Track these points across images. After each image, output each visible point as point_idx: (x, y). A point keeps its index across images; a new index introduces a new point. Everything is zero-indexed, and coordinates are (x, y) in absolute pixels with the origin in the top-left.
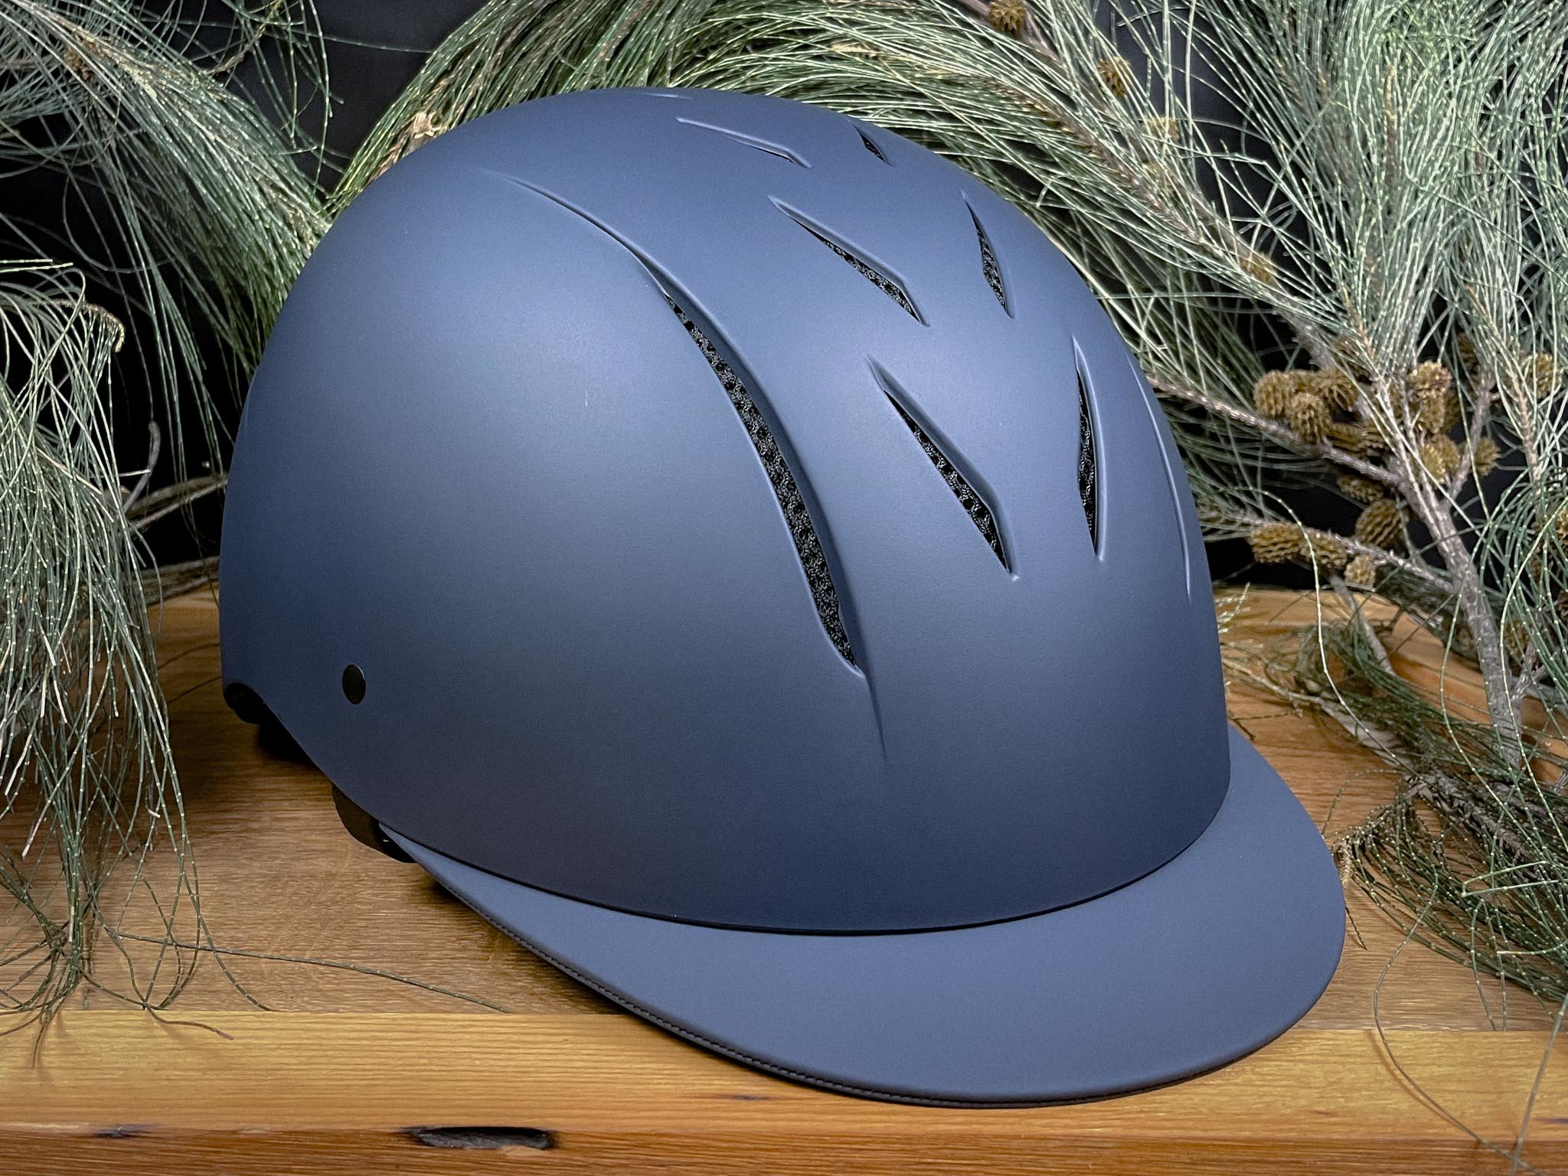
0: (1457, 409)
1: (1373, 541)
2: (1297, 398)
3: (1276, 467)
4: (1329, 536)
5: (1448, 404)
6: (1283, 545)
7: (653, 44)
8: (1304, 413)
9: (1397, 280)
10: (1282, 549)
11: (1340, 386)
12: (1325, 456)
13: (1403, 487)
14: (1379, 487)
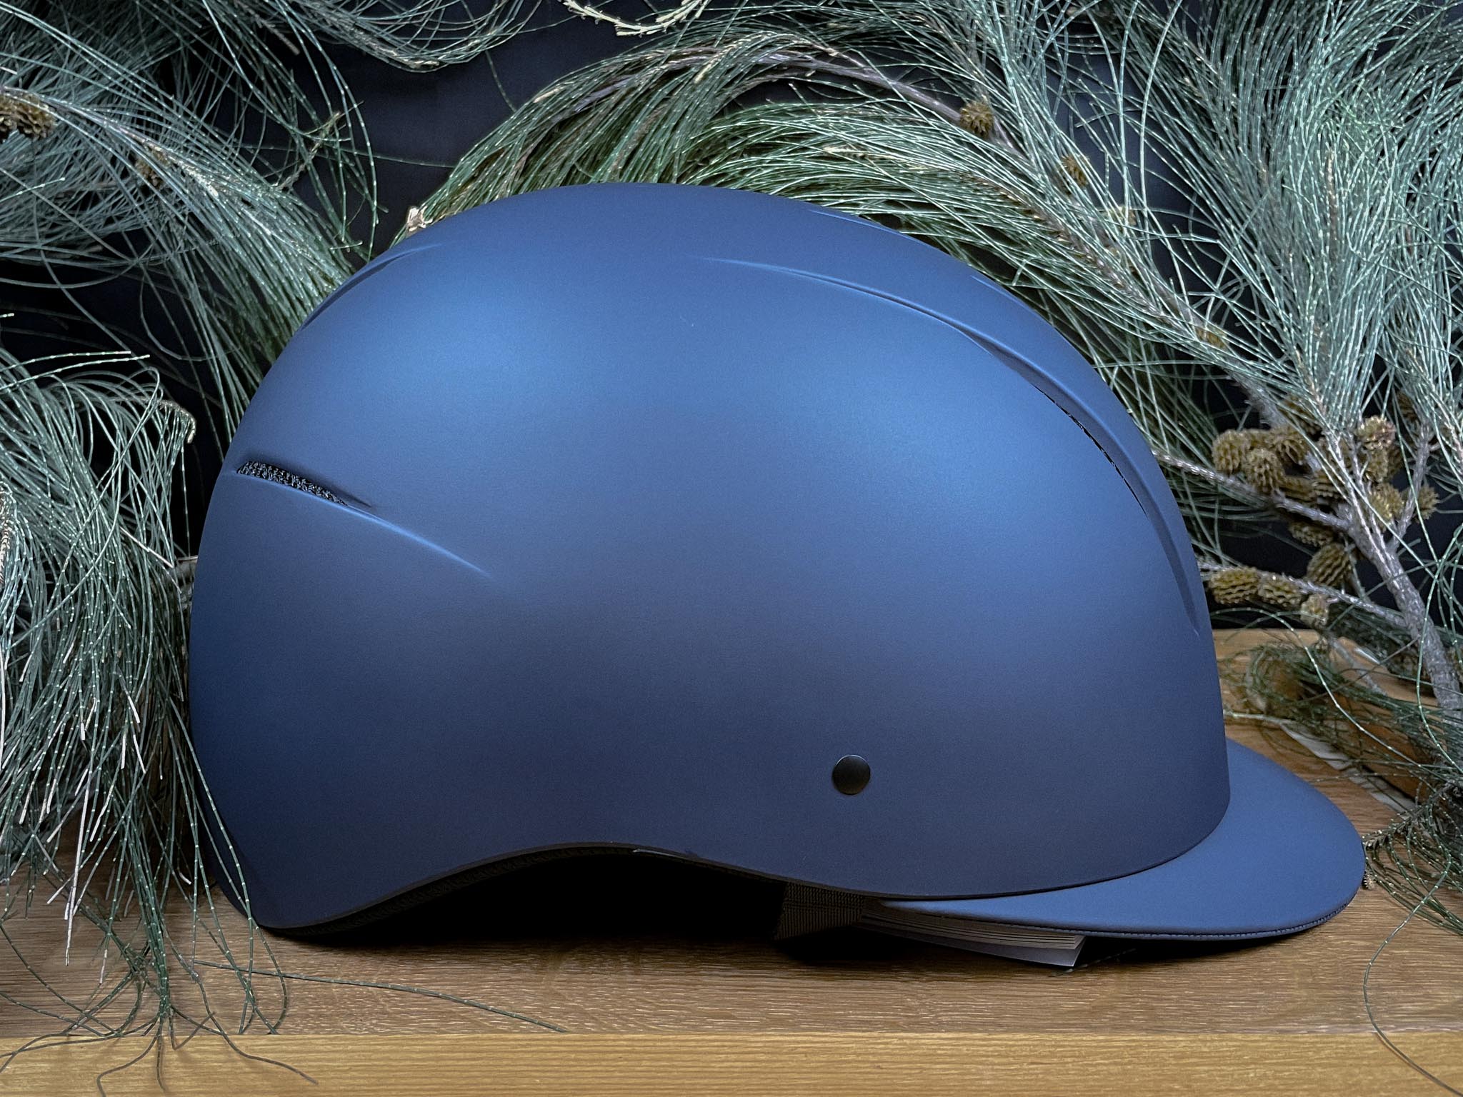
0: (1399, 460)
1: (1324, 581)
2: (1253, 453)
3: (1229, 517)
4: (1283, 578)
5: (1390, 455)
6: (1241, 588)
7: (661, 153)
8: (1260, 467)
9: (1344, 343)
10: (1241, 591)
11: (1292, 442)
12: (1279, 506)
13: (1352, 531)
14: (1328, 532)
